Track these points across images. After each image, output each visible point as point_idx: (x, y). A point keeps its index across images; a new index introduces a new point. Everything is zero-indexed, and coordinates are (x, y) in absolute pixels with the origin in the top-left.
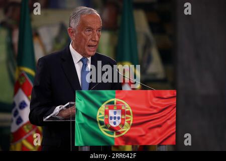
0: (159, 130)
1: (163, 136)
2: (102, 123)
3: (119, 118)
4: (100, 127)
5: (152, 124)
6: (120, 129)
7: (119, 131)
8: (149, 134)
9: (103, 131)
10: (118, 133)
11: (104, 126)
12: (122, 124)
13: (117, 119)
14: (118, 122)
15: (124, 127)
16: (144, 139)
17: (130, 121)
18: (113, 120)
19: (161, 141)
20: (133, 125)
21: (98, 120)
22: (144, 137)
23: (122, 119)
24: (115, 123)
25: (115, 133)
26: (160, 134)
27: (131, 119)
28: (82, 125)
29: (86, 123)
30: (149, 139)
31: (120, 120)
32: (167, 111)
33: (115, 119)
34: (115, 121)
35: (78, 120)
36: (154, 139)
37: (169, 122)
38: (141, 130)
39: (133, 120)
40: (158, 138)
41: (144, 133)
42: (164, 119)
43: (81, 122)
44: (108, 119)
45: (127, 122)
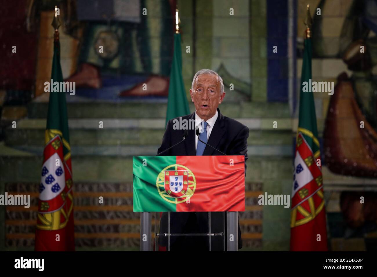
0: (226, 196)
1: (231, 202)
2: (162, 189)
3: (180, 184)
4: (161, 193)
5: (217, 190)
6: (182, 195)
7: (182, 197)
8: (215, 201)
9: (163, 197)
10: (180, 199)
11: (165, 192)
12: (185, 190)
13: (178, 185)
14: (180, 188)
15: (187, 193)
16: (209, 206)
17: (193, 187)
18: (174, 186)
19: (228, 207)
20: (197, 191)
21: (158, 186)
22: (209, 204)
23: (184, 185)
24: (176, 189)
25: (176, 199)
26: (227, 200)
27: (194, 184)
28: (141, 191)
29: (145, 189)
30: (214, 205)
31: (182, 186)
32: (235, 177)
33: (176, 185)
34: (176, 187)
35: (137, 186)
36: (220, 205)
37: (237, 189)
38: (205, 196)
39: (197, 186)
40: (225, 205)
41: (208, 199)
42: (232, 185)
43: (139, 188)
44: (168, 185)
45: (190, 188)
